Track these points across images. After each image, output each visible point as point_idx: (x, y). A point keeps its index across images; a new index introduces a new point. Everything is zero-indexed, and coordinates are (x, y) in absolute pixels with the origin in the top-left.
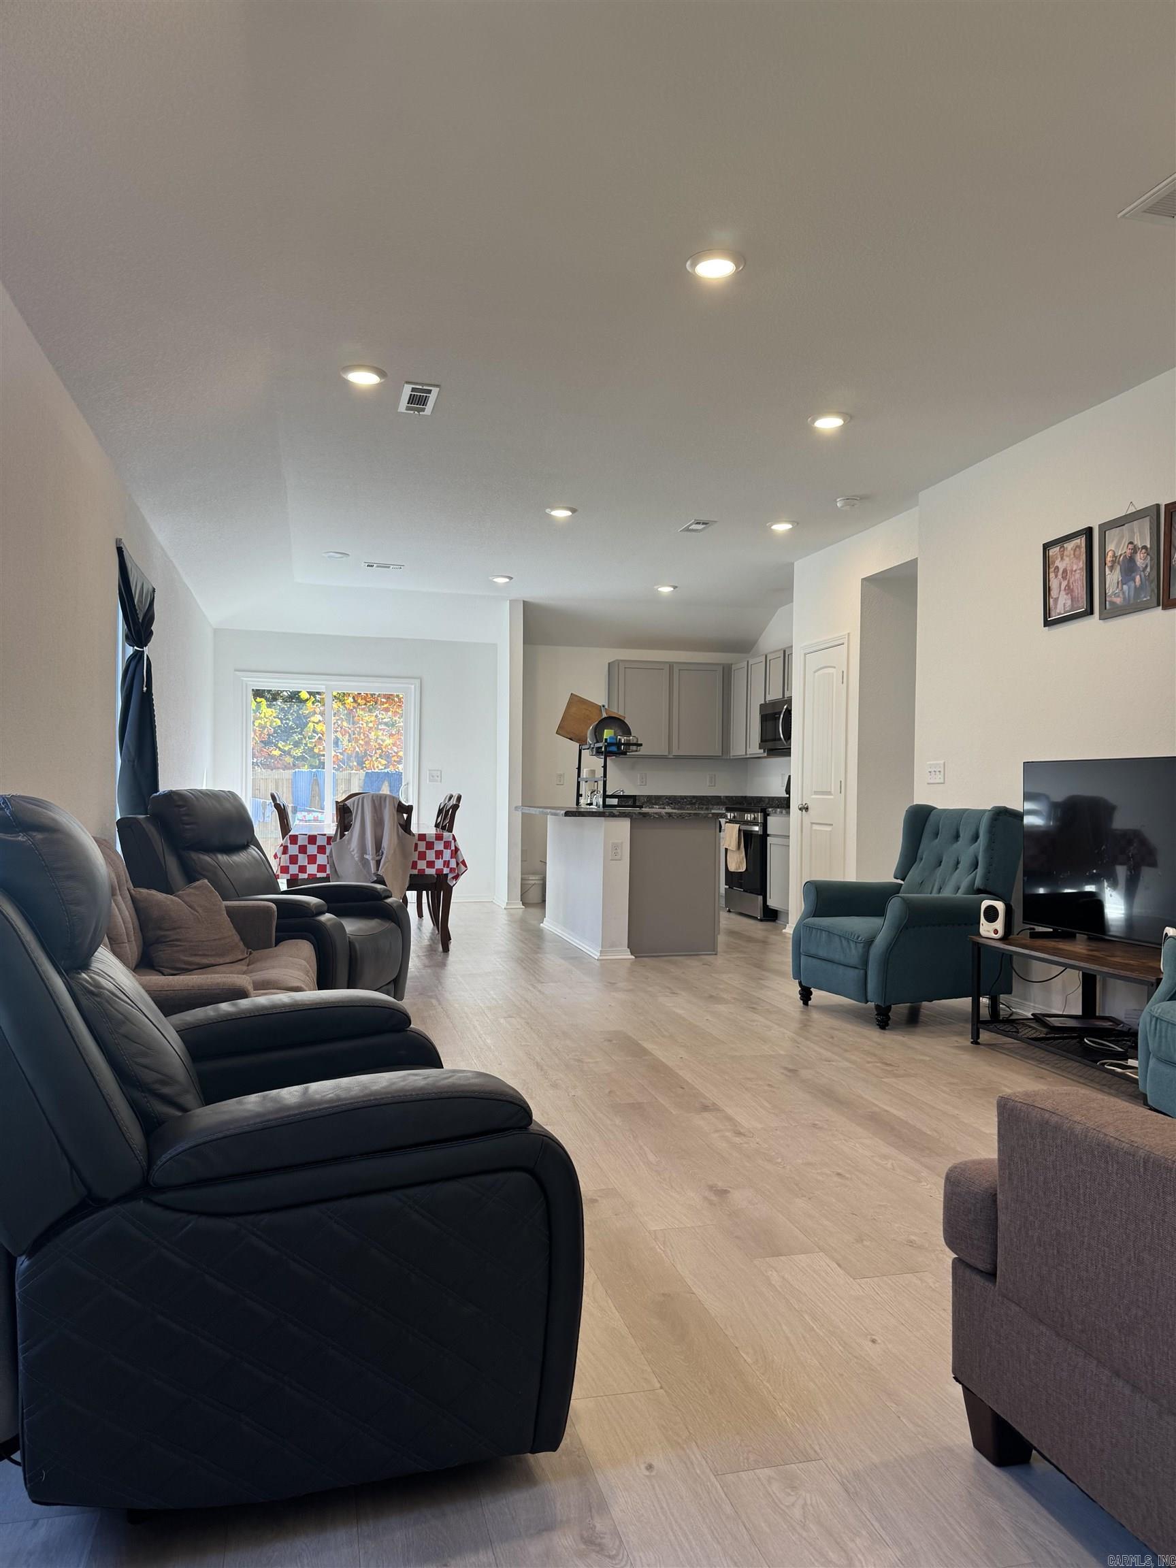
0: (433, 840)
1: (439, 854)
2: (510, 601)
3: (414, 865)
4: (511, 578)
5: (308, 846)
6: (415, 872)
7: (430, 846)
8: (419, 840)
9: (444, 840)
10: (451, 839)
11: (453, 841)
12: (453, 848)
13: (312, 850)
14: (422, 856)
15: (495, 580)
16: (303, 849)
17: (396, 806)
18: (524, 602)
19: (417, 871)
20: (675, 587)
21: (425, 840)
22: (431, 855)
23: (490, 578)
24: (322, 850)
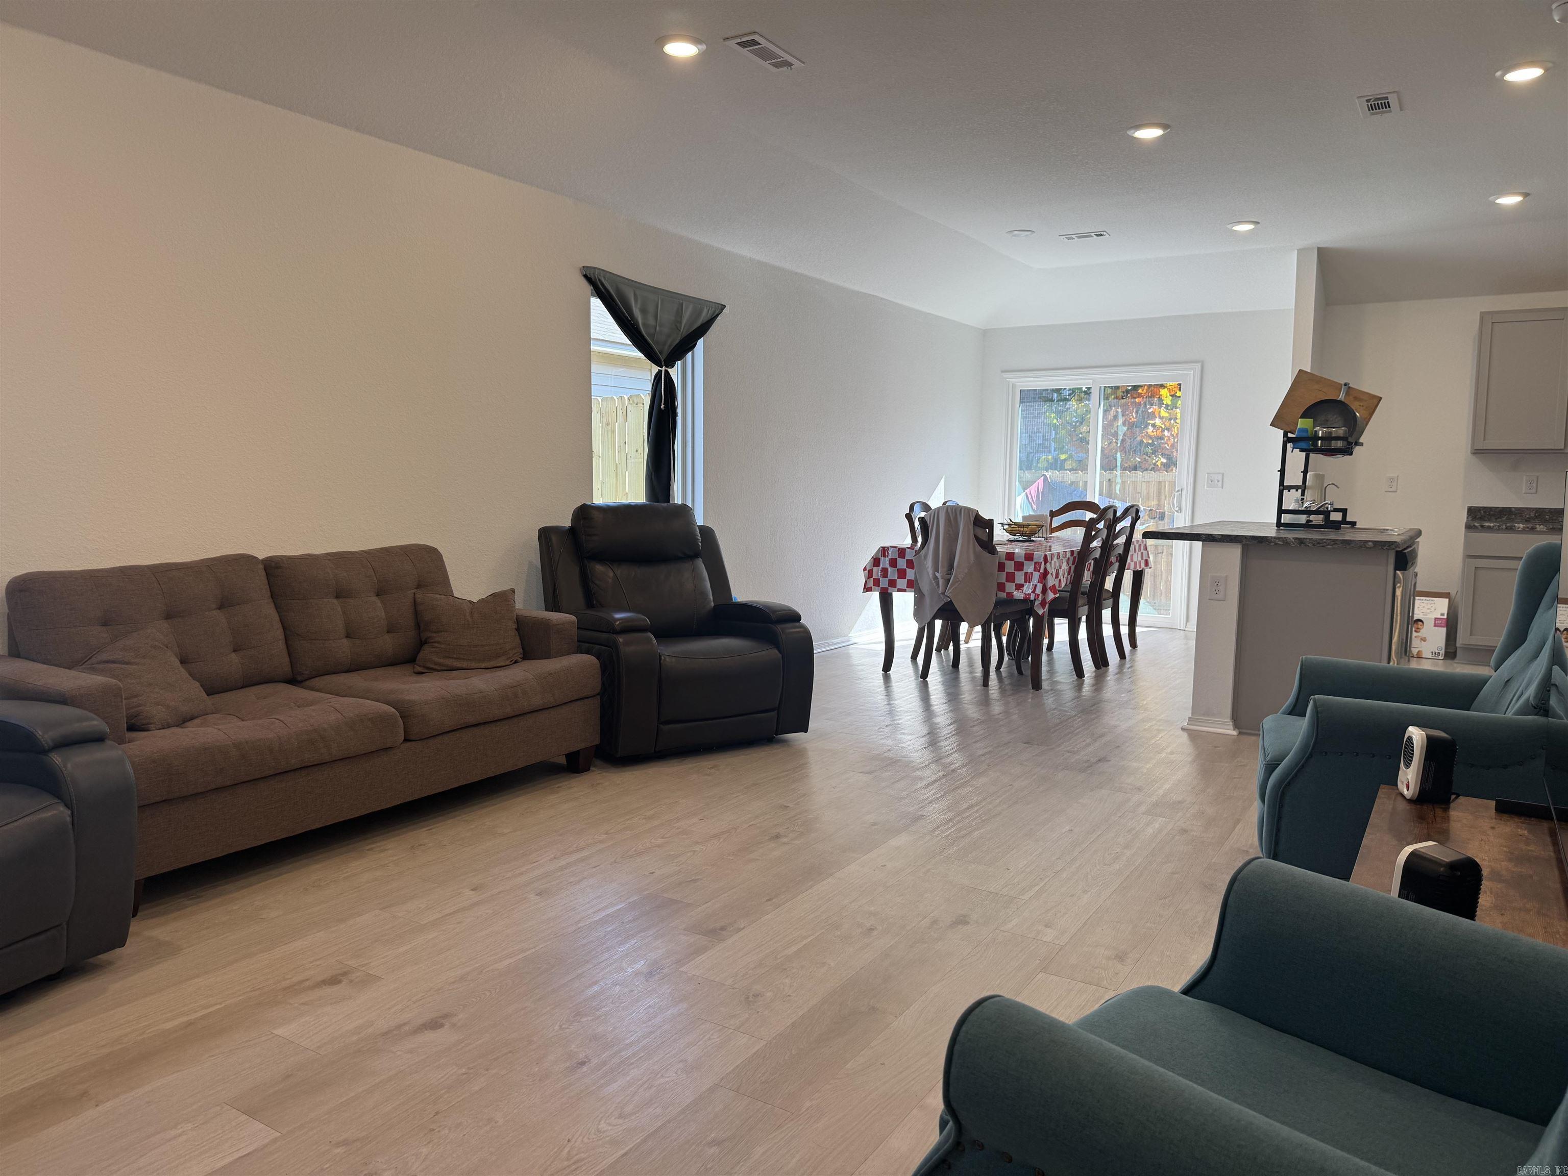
0: (1023, 560)
1: (1028, 577)
2: (1298, 250)
3: (1001, 587)
4: (1257, 223)
5: (898, 559)
6: (1003, 595)
7: (1019, 566)
8: (1007, 559)
9: (1035, 561)
10: (1042, 560)
11: (1043, 563)
12: (1042, 571)
13: (902, 563)
14: (1011, 578)
15: (1235, 228)
16: (893, 563)
17: (972, 520)
18: (1319, 249)
19: (1005, 594)
20: (1526, 195)
21: (1013, 560)
22: (1020, 577)
23: (1229, 226)
24: (910, 564)
